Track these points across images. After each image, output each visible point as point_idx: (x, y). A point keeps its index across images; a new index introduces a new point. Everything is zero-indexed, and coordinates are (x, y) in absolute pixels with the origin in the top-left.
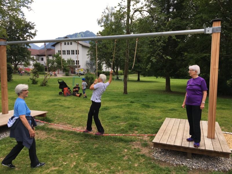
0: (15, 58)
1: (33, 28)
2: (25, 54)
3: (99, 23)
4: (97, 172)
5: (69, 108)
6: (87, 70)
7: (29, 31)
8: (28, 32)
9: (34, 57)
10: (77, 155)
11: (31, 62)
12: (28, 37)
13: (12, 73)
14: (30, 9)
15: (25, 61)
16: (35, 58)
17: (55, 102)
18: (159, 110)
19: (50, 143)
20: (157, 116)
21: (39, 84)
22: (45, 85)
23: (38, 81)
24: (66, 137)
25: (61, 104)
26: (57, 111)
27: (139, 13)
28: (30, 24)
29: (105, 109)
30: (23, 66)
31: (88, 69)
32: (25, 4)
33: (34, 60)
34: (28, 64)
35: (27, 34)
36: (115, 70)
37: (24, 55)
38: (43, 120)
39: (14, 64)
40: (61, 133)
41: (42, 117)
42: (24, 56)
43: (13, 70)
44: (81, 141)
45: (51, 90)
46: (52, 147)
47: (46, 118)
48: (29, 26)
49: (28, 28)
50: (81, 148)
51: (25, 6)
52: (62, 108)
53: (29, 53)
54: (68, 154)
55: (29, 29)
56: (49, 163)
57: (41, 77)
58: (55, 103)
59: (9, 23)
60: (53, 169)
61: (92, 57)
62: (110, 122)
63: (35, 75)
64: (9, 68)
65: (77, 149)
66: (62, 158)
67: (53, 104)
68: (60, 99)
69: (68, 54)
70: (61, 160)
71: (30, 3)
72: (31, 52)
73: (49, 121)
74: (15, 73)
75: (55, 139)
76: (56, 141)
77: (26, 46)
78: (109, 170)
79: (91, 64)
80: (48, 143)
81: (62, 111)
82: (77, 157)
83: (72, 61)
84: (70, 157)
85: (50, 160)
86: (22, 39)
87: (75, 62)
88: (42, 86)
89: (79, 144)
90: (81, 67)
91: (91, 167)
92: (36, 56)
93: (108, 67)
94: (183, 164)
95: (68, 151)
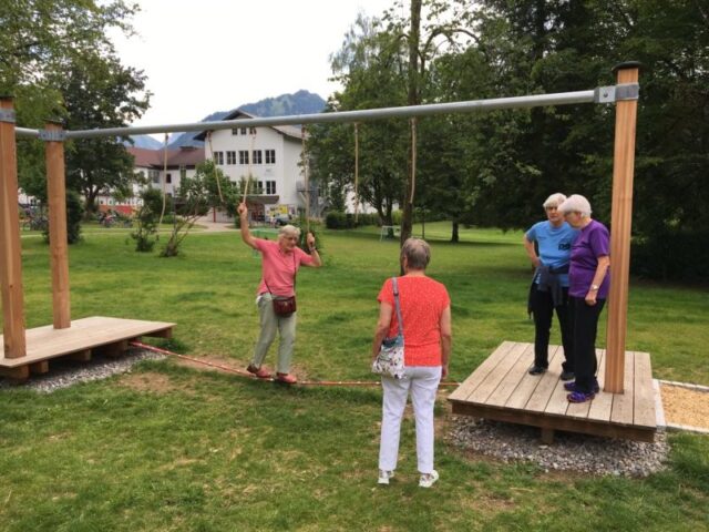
0: (89, 175)
1: (140, 86)
2: (117, 162)
3: (336, 66)
4: (294, 472)
5: (236, 315)
6: (300, 209)
7: (130, 95)
8: (127, 100)
9: (142, 173)
10: (247, 432)
11: (136, 188)
12: (126, 114)
13: (80, 218)
14: (129, 32)
15: (117, 186)
16: (146, 176)
17: (198, 300)
18: (493, 322)
19: (180, 404)
20: (486, 339)
21: (157, 251)
22: (175, 254)
23: (153, 243)
24: (224, 390)
25: (214, 306)
26: (204, 325)
27: (446, 38)
28: (132, 74)
29: (336, 319)
30: (111, 199)
31: (303, 207)
32: (115, 15)
33: (142, 181)
34: (128, 193)
35: (124, 104)
36: (384, 210)
37: (116, 166)
38: (163, 347)
39: (86, 194)
40: (209, 380)
41: (162, 339)
42: (114, 170)
43: (83, 211)
44: (263, 398)
45: (189, 269)
46: (184, 411)
47: (172, 341)
48: (128, 80)
49: (125, 87)
50: (260, 417)
51: (118, 23)
52: (217, 315)
53: (128, 162)
54: (224, 430)
55: (129, 88)
56: (173, 448)
57: (164, 231)
58: (200, 303)
59: (70, 73)
60: (185, 461)
61: (315, 171)
62: (346, 354)
63: (145, 226)
64: (72, 205)
65: (249, 418)
66: (210, 438)
67: (193, 304)
68: (213, 293)
69: (242, 162)
70: (204, 442)
71: (130, 15)
72: (134, 157)
73: (179, 349)
74: (89, 220)
75: (192, 393)
76: (194, 399)
77: (119, 140)
78: (326, 469)
79: (311, 192)
80: (173, 403)
81: (218, 323)
82: (247, 436)
83: (255, 183)
84: (229, 436)
85: (177, 442)
86: (108, 118)
87: (264, 186)
88: (166, 256)
89: (257, 407)
90: (282, 201)
91: (280, 459)
92: (149, 168)
93: (362, 202)
94: (530, 457)
95: (226, 423)
